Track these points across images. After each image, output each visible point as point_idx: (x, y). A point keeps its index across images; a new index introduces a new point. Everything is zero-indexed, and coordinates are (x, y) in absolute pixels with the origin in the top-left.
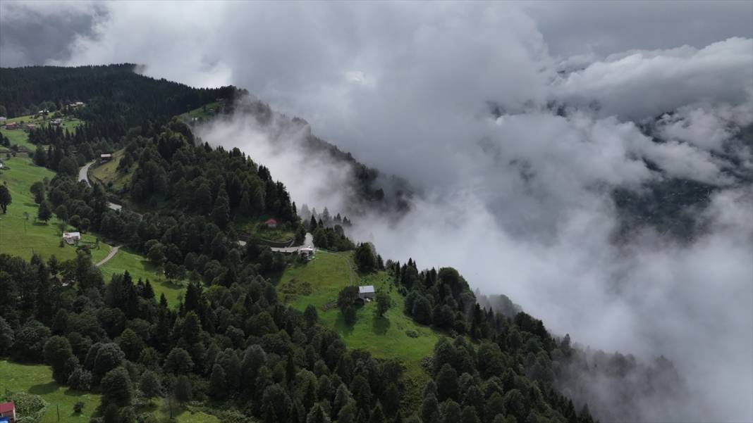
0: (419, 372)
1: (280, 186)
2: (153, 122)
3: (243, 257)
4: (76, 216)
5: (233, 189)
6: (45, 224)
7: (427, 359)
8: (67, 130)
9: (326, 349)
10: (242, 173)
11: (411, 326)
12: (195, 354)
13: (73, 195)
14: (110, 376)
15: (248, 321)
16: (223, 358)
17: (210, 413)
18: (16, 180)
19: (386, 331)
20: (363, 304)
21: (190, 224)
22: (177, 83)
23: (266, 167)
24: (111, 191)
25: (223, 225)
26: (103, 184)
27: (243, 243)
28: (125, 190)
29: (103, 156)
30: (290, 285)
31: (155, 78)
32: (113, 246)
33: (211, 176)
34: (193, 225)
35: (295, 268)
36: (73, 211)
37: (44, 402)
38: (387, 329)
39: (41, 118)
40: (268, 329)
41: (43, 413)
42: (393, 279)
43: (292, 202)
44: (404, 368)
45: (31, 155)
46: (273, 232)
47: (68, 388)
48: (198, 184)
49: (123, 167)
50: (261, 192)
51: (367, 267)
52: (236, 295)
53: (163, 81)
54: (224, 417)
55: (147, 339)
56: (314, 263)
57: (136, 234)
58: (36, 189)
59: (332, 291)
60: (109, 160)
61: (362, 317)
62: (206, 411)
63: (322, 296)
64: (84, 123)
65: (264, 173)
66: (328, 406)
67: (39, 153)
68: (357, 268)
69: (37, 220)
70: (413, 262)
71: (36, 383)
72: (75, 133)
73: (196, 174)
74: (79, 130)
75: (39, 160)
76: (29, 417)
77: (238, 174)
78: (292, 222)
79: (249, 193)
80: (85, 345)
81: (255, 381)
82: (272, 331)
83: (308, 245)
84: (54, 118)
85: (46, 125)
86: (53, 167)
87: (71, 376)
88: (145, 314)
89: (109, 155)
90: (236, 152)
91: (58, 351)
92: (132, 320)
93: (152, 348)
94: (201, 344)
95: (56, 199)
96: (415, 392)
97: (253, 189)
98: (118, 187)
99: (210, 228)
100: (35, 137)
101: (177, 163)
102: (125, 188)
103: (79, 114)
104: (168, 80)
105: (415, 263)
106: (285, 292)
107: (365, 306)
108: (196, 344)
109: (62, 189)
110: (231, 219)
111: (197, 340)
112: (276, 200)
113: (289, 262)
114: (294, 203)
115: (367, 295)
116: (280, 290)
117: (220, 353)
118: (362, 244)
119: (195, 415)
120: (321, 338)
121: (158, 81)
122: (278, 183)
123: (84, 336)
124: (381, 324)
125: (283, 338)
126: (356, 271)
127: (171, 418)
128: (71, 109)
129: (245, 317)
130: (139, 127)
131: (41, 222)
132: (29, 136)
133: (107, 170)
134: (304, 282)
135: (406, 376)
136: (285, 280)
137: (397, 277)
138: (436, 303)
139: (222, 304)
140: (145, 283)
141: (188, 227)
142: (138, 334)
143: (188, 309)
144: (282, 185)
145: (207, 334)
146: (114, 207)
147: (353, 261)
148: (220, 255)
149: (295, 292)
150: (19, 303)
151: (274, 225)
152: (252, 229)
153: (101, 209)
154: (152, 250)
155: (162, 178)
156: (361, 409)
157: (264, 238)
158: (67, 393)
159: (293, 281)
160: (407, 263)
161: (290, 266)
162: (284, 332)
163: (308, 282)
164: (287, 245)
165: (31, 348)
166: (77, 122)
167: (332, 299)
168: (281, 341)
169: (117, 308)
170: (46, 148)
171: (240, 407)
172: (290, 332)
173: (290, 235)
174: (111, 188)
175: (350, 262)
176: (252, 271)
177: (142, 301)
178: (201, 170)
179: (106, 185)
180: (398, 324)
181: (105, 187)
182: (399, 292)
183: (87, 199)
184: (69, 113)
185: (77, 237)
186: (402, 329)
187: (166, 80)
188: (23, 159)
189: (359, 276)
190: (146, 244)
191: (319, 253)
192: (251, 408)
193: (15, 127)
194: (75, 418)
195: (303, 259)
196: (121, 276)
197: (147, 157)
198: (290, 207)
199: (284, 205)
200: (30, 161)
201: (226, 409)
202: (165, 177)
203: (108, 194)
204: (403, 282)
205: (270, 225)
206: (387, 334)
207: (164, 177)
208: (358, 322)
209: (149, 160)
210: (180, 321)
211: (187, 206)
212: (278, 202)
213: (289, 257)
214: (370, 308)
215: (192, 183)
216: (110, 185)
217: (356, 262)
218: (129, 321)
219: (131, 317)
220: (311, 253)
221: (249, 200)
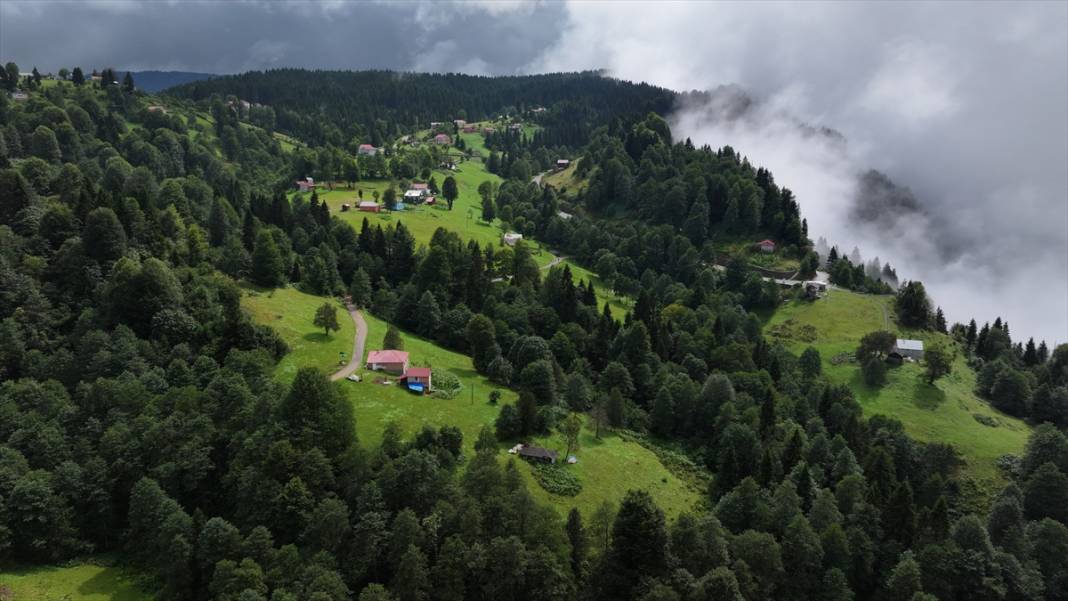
0: (992, 473)
1: (787, 194)
2: (623, 119)
3: (719, 284)
4: (521, 218)
5: (717, 196)
6: (488, 225)
7: (1011, 458)
8: (525, 135)
9: (829, 407)
10: (732, 176)
11: (985, 409)
12: (638, 377)
13: (522, 198)
14: (532, 367)
15: (714, 352)
16: (673, 384)
17: (647, 447)
18: (465, 184)
19: (936, 406)
20: (901, 364)
21: (653, 235)
22: (661, 88)
23: (769, 171)
24: (564, 198)
25: (698, 242)
26: (556, 190)
27: (721, 268)
28: (580, 197)
29: (559, 161)
30: (783, 327)
31: (634, 83)
32: (558, 255)
33: (689, 177)
34: (657, 235)
35: (795, 306)
36: (517, 213)
37: (460, 384)
38: (939, 403)
39: (500, 122)
40: (741, 365)
41: (458, 392)
42: (959, 346)
43: (802, 219)
44: (963, 463)
45: (484, 160)
46: (766, 257)
47: (487, 379)
48: (670, 187)
49: (580, 174)
50: (757, 201)
51: (915, 318)
52: (702, 320)
53: (644, 86)
54: (665, 456)
55: (582, 350)
56: (826, 302)
57: (586, 243)
58: (484, 189)
59: (850, 340)
60: (565, 166)
61: (896, 380)
62: (643, 445)
63: (831, 346)
64: (543, 129)
65: (764, 177)
66: (821, 475)
67: (493, 158)
68: (898, 319)
69: (481, 221)
70: (1003, 324)
71: (455, 367)
72: (532, 140)
73: (670, 174)
74: (537, 136)
75: (492, 166)
76: (444, 391)
77: (727, 176)
78: (799, 245)
79: (739, 201)
80: (510, 337)
81: (714, 422)
82: (747, 369)
83: (821, 279)
84: (513, 122)
85: (504, 129)
86: (505, 175)
87: (491, 364)
88: (584, 321)
89: (566, 161)
90: (728, 151)
91: (482, 332)
92: (566, 323)
93: (585, 359)
94: (647, 366)
95: (502, 200)
96: (980, 502)
97: (745, 195)
98: (572, 193)
99: (679, 242)
100: (490, 141)
101: (646, 160)
102: (580, 195)
103: (540, 120)
104: (650, 84)
105: (1006, 326)
106: (775, 335)
107: (903, 367)
108: (640, 365)
109: (511, 192)
110: (710, 237)
111: (642, 360)
112: (777, 213)
113: (787, 297)
114: (805, 221)
115: (909, 353)
116: (769, 333)
117: (671, 378)
118: (910, 283)
119: (626, 444)
120: (821, 393)
121: (636, 86)
122: (784, 190)
123: (511, 328)
124: (928, 395)
125: (763, 379)
126: (895, 322)
127: (597, 437)
128: (532, 114)
129: (712, 347)
130: (606, 127)
131: (485, 222)
132: (486, 141)
133: (562, 176)
134: (806, 325)
135: (963, 476)
136: (778, 320)
137: (969, 343)
138: (1040, 383)
139: (682, 328)
140: (587, 286)
141: (650, 239)
142: (572, 341)
143: (636, 318)
144: (790, 193)
145: (657, 357)
146: (564, 215)
147: (892, 308)
148: (688, 278)
149: (790, 336)
150: (451, 284)
151: (771, 248)
152: (737, 250)
153: (549, 212)
154: (603, 260)
155: (625, 180)
156: (876, 483)
157: (754, 263)
158: (484, 382)
159: (789, 322)
160: (991, 326)
161: (787, 304)
162: (765, 373)
163: (812, 325)
164: (788, 276)
165: (456, 332)
166: (537, 128)
167: (849, 351)
168: (759, 382)
169: (551, 308)
170: (500, 154)
171: (688, 452)
172: (776, 376)
173: (794, 264)
174: (564, 194)
175: (888, 309)
176: (730, 300)
177: (581, 306)
178: (677, 170)
179: (559, 191)
180: (960, 401)
181: (558, 194)
182: (970, 364)
183: (535, 203)
184: (529, 118)
185: (519, 239)
186: (967, 409)
187: (646, 84)
188: (476, 164)
189: (900, 329)
190: (596, 253)
191: (836, 291)
192: (704, 456)
193: (472, 130)
194: (490, 407)
195: (809, 296)
196: (560, 269)
197: (610, 154)
198: (798, 224)
199: (788, 219)
200: (482, 166)
201: (670, 449)
202: (630, 180)
203: (560, 202)
204: (979, 352)
205: (764, 248)
206: (937, 410)
207: (628, 178)
208: (887, 386)
209: (612, 158)
210: (624, 332)
211: (653, 217)
212: (781, 215)
213: (787, 291)
214: (912, 372)
215: (663, 185)
216: (564, 190)
217: (896, 311)
218: (563, 325)
219: (565, 321)
220: (822, 288)
221: (737, 211)
